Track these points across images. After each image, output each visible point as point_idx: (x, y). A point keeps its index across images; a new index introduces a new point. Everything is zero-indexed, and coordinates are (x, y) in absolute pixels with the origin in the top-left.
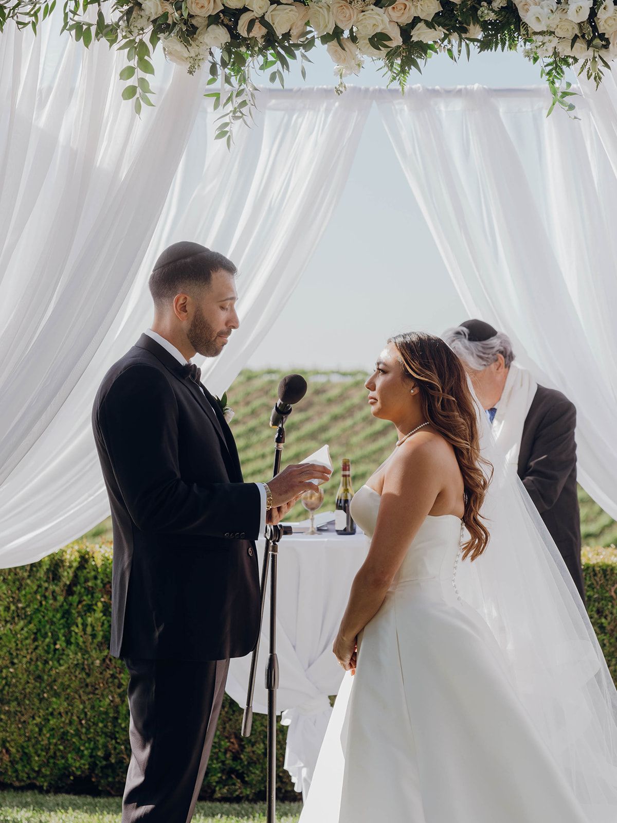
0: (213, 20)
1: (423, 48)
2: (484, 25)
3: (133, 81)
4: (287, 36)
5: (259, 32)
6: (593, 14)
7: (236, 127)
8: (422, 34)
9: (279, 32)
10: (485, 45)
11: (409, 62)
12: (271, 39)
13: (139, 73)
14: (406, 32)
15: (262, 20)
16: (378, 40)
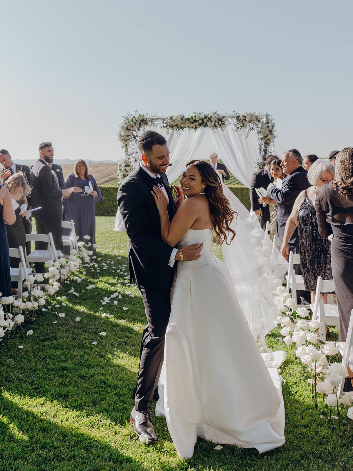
0: (175, 126)
1: (198, 128)
2: (204, 125)
3: (167, 132)
4: (183, 127)
5: (180, 127)
6: (215, 124)
7: (180, 136)
8: (197, 126)
9: (182, 126)
10: (204, 127)
11: (196, 129)
12: (181, 128)
13: (168, 131)
14: (196, 126)
15: (180, 126)
16: (192, 127)
